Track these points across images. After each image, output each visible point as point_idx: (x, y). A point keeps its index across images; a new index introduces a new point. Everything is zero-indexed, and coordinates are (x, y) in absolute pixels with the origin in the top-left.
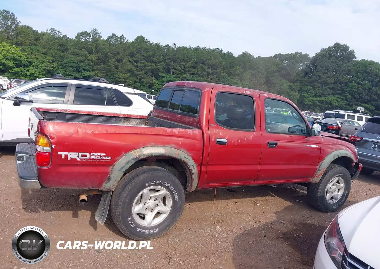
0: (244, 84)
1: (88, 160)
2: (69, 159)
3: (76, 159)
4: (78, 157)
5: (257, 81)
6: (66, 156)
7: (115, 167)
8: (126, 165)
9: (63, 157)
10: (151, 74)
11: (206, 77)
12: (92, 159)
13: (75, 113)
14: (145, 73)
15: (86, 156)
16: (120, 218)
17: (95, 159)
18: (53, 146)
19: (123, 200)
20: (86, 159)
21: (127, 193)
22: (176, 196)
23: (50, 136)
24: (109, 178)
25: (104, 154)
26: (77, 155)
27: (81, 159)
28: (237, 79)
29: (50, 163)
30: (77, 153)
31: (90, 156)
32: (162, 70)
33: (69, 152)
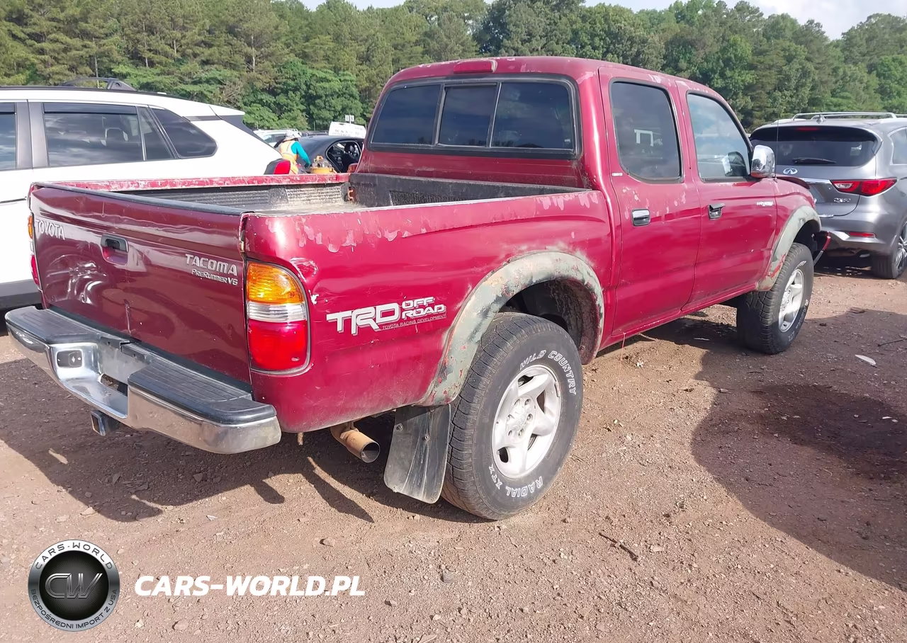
0: (345, 80)
1: (397, 326)
2: (354, 331)
3: (369, 328)
4: (375, 320)
5: (375, 69)
6: (347, 322)
7: (455, 331)
8: (483, 322)
9: (340, 328)
10: (88, 69)
11: (244, 68)
12: (405, 321)
13: (163, 188)
14: (71, 69)
15: (391, 313)
16: (474, 472)
17: (412, 320)
18: (313, 298)
19: (477, 424)
20: (393, 323)
21: (485, 399)
22: (572, 383)
23: (300, 267)
24: (444, 367)
25: (430, 299)
26: (372, 315)
27: (380, 326)
28: (325, 67)
29: (309, 354)
30: (371, 309)
31: (402, 310)
32: (120, 58)
33: (353, 308)
